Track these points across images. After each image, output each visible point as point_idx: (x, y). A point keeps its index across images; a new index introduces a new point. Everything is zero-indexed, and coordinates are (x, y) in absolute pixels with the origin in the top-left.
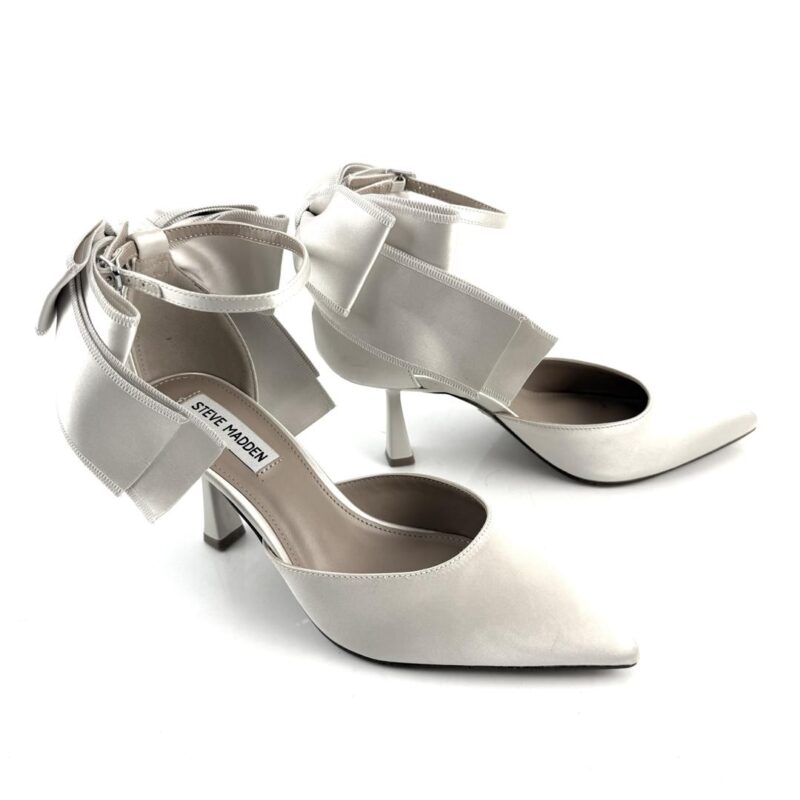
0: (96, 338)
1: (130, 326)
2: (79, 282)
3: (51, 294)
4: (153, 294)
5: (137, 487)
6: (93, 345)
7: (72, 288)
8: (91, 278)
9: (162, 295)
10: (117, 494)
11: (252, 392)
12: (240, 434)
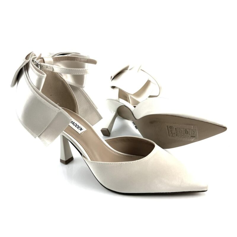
0: (31, 83)
1: (43, 78)
2: (26, 67)
3: (17, 71)
4: (50, 70)
5: (42, 135)
6: (30, 86)
7: (23, 69)
8: (31, 65)
9: (53, 70)
10: (35, 138)
11: (77, 112)
12: (74, 123)
